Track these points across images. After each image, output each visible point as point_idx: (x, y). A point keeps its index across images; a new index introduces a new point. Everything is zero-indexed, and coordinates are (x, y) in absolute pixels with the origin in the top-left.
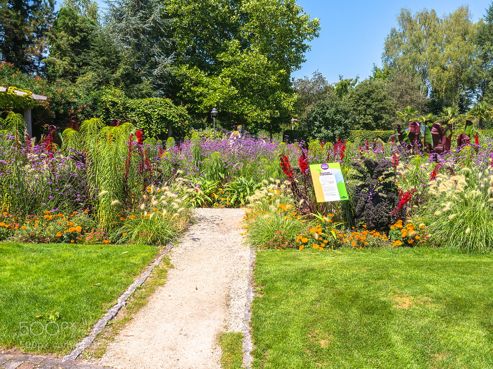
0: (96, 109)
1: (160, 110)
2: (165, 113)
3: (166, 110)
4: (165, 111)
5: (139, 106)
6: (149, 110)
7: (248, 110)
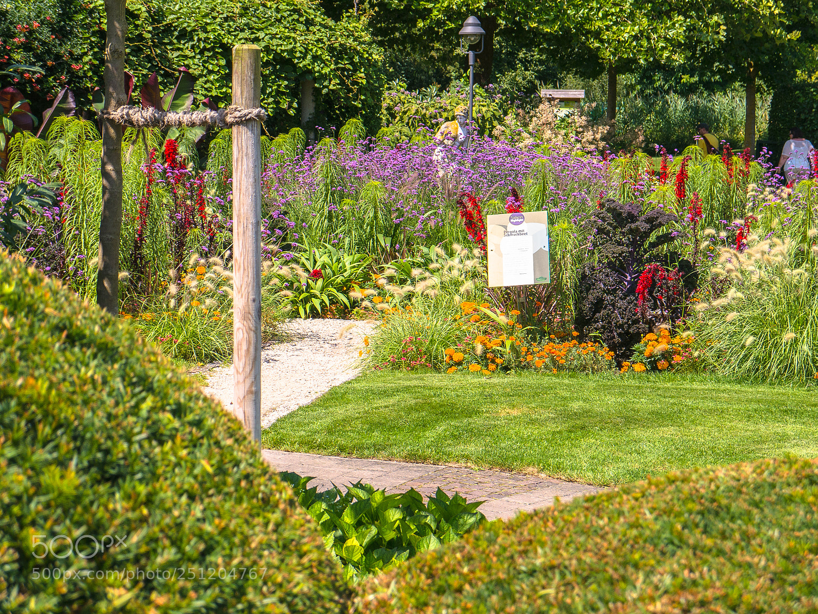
0: (71, 32)
1: (273, 37)
2: (290, 47)
3: (293, 35)
4: (288, 38)
5: (207, 24)
6: (236, 36)
7: (605, 16)
